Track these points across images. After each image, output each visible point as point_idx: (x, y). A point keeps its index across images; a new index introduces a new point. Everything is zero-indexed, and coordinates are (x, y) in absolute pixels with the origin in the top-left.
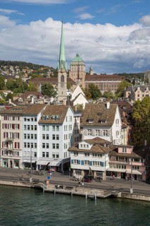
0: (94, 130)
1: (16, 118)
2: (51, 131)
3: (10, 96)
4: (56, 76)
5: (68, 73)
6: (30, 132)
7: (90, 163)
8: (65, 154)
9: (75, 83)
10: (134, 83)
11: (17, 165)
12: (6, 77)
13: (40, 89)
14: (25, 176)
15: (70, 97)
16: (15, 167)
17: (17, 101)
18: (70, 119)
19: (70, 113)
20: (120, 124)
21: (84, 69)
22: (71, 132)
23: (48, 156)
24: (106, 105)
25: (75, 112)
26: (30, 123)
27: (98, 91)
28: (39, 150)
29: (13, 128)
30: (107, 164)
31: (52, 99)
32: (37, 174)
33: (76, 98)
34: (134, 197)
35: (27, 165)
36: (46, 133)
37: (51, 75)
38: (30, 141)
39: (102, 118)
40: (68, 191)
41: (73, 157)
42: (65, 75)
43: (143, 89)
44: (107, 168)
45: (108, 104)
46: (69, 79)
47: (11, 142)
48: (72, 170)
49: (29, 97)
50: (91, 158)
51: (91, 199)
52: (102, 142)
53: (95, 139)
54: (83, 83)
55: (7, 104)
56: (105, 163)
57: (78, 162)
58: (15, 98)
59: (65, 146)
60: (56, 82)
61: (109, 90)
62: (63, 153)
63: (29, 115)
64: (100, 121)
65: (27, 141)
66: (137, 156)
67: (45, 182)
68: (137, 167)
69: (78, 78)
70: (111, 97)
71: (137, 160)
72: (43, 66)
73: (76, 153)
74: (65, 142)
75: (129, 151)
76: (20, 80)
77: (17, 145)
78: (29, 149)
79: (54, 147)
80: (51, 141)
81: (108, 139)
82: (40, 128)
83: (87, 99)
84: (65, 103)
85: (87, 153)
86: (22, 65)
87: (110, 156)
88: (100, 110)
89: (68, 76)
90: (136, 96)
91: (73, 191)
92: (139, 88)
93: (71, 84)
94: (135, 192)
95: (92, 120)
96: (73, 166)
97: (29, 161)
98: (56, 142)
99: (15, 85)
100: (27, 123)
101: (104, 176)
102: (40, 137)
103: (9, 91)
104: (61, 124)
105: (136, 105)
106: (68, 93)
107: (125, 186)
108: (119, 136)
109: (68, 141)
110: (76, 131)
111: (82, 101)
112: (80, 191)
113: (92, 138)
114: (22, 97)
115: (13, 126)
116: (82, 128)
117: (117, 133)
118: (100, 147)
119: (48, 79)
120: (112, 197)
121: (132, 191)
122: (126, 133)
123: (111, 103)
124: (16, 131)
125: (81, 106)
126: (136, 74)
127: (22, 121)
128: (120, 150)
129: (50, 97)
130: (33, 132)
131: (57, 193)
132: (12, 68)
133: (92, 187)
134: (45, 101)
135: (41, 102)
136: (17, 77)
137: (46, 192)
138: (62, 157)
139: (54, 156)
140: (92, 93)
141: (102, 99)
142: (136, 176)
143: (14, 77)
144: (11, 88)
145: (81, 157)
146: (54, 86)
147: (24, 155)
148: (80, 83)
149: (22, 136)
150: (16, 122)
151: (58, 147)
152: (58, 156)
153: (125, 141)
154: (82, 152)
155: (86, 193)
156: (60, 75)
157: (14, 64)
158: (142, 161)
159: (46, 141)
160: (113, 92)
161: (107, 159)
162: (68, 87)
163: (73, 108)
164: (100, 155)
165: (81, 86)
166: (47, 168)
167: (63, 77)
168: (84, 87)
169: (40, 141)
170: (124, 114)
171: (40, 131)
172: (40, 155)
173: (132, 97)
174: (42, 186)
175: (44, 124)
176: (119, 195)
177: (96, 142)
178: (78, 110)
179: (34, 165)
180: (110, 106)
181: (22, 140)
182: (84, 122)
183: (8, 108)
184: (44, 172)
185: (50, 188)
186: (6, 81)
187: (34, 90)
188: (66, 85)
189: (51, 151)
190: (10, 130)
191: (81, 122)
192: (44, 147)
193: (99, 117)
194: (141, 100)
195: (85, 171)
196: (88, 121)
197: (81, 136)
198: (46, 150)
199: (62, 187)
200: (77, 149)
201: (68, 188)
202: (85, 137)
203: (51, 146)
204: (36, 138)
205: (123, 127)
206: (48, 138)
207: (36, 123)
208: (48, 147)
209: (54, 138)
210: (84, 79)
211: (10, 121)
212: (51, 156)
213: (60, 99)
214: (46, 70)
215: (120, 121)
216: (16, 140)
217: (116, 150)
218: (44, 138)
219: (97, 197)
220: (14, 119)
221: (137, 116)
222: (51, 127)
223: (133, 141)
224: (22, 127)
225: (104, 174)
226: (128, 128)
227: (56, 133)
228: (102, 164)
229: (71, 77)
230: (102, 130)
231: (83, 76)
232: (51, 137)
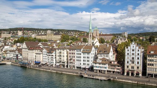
0: (102, 55)
1: (74, 51)
2: (86, 55)
3: (71, 43)
4: (88, 35)
5: (93, 34)
6: (79, 56)
7: (101, 67)
8: (92, 64)
9: (95, 37)
10: (118, 37)
11: (74, 67)
12: (70, 35)
13: (82, 40)
14: (77, 71)
15: (93, 43)
16: (73, 68)
17: (74, 44)
18: (93, 51)
19: (93, 48)
20: (112, 53)
21: (99, 32)
22: (94, 56)
23: (85, 64)
24: (107, 46)
25: (95, 48)
26: (79, 52)
27: (104, 40)
28: (82, 62)
29: (73, 54)
30: (107, 68)
31: (87, 44)
32: (81, 71)
33: (96, 43)
34: (118, 80)
35: (78, 67)
36: (84, 56)
38: (79, 59)
39: (106, 51)
40: (93, 77)
41: (94, 65)
42: (91, 34)
43: (121, 40)
44: (107, 69)
45: (108, 45)
46: (93, 36)
47: (72, 59)
48: (94, 70)
49: (78, 43)
50: (101, 65)
51: (101, 80)
52: (105, 59)
53: (103, 58)
54: (98, 37)
55: (70, 45)
56: (107, 67)
57: (96, 67)
58: (73, 43)
59: (92, 61)
60: (88, 37)
61: (108, 40)
62: (91, 63)
63: (78, 49)
64: (105, 52)
65: (78, 59)
66: (119, 65)
67: (84, 74)
68: (119, 69)
69: (96, 36)
70: (109, 43)
71: (119, 66)
72: (83, 31)
73: (96, 63)
75: (116, 63)
76: (75, 36)
77: (74, 60)
78: (78, 62)
79: (87, 61)
80: (86, 59)
81: (108, 58)
82: (82, 54)
83: (100, 43)
84: (91, 45)
85: (100, 64)
86: (76, 31)
88: (105, 47)
89: (92, 35)
90: (119, 42)
91: (94, 77)
92: (120, 39)
93: (93, 38)
94: (118, 78)
95: (102, 51)
96: (94, 68)
97: (78, 66)
98: (88, 59)
99: (73, 38)
100: (78, 52)
101: (106, 72)
102: (82, 57)
103: (71, 41)
104: (90, 53)
105: (118, 45)
106: (93, 41)
107: (114, 76)
108: (112, 57)
109: (93, 59)
110: (96, 55)
111: (98, 44)
112: (97, 77)
113: (101, 58)
114: (75, 43)
115: (73, 53)
116: (98, 54)
117: (111, 56)
118: (104, 61)
119: (85, 36)
120: (109, 80)
121: (117, 78)
122: (115, 56)
123: (109, 45)
124: (73, 55)
125: (97, 46)
126: (118, 34)
127: (76, 52)
128: (112, 63)
129: (86, 43)
130: (80, 56)
131: (89, 78)
132: (72, 33)
133: (102, 76)
134: (84, 44)
135: (83, 45)
136: (74, 35)
137: (85, 77)
138: (90, 65)
139: (87, 64)
140: (102, 41)
141: (105, 43)
142: (118, 72)
143: (73, 36)
144: (72, 40)
145: (98, 65)
146: (87, 39)
147: (77, 64)
148: (97, 37)
149: (76, 57)
150: (73, 52)
151: (89, 61)
152: (89, 65)
153: (114, 59)
154: (98, 63)
155: (99, 78)
156: (89, 34)
157: (73, 31)
158: (121, 67)
159: (84, 59)
160: (110, 41)
161: (107, 66)
162: (93, 39)
163: (95, 47)
164: (105, 64)
165: (97, 38)
166: (85, 69)
167: (91, 35)
168: (98, 39)
169: (82, 59)
170: (114, 49)
171: (82, 55)
172: (82, 64)
173: (117, 42)
175: (84, 53)
176: (112, 79)
177: (103, 59)
178: (96, 48)
179: (80, 67)
180: (109, 46)
181: (76, 59)
182: (99, 52)
183: (71, 47)
184: (84, 70)
185: (86, 76)
186: (70, 37)
187: (80, 40)
188: (92, 38)
189: (86, 62)
190: (71, 55)
191: (97, 52)
192: (84, 61)
193: (104, 50)
194: (120, 44)
195: (99, 70)
196: (100, 51)
197: (97, 57)
198: (84, 62)
199: (90, 76)
200: (96, 62)
201: (93, 76)
202: (99, 58)
203: (86, 61)
204: (81, 58)
205: (114, 54)
206: (85, 58)
207: (81, 52)
208: (85, 61)
209: (87, 58)
210: (98, 36)
211: (72, 52)
212: (86, 64)
213: (89, 43)
215: (112, 52)
216: (73, 59)
217: (111, 63)
218: (84, 58)
219: (104, 80)
220: (73, 51)
221: (119, 49)
222: (86, 54)
223: (117, 59)
224: (76, 54)
225: (106, 71)
226: (116, 54)
227: (88, 56)
228: (105, 68)
229: (93, 35)
230: (105, 55)
231: (98, 35)
232: (86, 57)
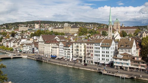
0: (124, 50)
1: (92, 44)
2: (105, 50)
3: (89, 36)
4: (108, 28)
5: (113, 26)
6: (97, 50)
7: (122, 63)
8: (111, 59)
9: (116, 30)
10: (142, 30)
11: (92, 63)
12: (88, 28)
13: (101, 33)
14: (95, 67)
15: (113, 36)
16: (91, 63)
17: (92, 38)
18: (114, 45)
19: (113, 42)
20: (136, 47)
21: (120, 25)
22: (114, 50)
23: (104, 60)
24: (129, 39)
25: (115, 42)
26: (97, 46)
27: (126, 33)
28: (101, 57)
29: (91, 48)
30: (130, 64)
31: (106, 37)
32: (100, 67)
33: (116, 36)
34: (142, 79)
35: (96, 63)
36: (103, 50)
37: (106, 27)
38: (97, 53)
39: (127, 45)
40: (113, 74)
41: (114, 60)
42: (112, 27)
43: (146, 33)
44: (130, 66)
45: (130, 39)
46: (113, 29)
47: (90, 54)
48: (114, 66)
49: (97, 36)
50: (122, 61)
51: (123, 78)
52: (127, 55)
53: (124, 53)
55: (88, 39)
56: (129, 64)
57: (117, 63)
58: (91, 37)
59: (111, 56)
60: (108, 30)
61: (131, 33)
62: (110, 59)
63: (96, 43)
64: (126, 46)
65: (96, 53)
66: (144, 61)
67: (103, 70)
68: (144, 66)
69: (117, 28)
70: (132, 36)
71: (143, 63)
72: (103, 24)
73: (116, 59)
74: (111, 54)
75: (140, 59)
76: (93, 29)
77: (92, 55)
78: (97, 57)
79: (107, 56)
80: (105, 54)
81: (130, 53)
82: (101, 48)
83: (121, 37)
84: (111, 39)
85: (121, 59)
86: (94, 24)
87: (131, 61)
88: (127, 41)
89: (113, 28)
90: (143, 35)
91: (115, 75)
92: (144, 32)
93: (114, 31)
94: (143, 77)
95: (123, 46)
96: (115, 64)
97: (97, 62)
98: (107, 54)
99: (91, 31)
100: (96, 46)
101: (128, 69)
102: (101, 52)
103: (89, 34)
104: (110, 47)
105: (142, 39)
106: (113, 35)
107: (137, 74)
108: (135, 52)
109: (113, 54)
110: (116, 50)
111: (118, 37)
112: (118, 75)
113: (123, 53)
114: (94, 36)
115: (90, 47)
116: (118, 49)
117: (134, 51)
118: (126, 57)
119: (105, 29)
120: (132, 78)
121: (141, 76)
122: (138, 51)
123: (131, 38)
124: (91, 49)
125: (118, 40)
126: (143, 26)
127: (94, 46)
128: (136, 59)
129: (105, 36)
130: (98, 50)
131: (108, 75)
132: (90, 25)
133: (123, 73)
134: (103, 38)
135: (102, 38)
136: (92, 28)
137: (103, 74)
138: (110, 61)
139: (107, 60)
140: (123, 34)
141: (127, 37)
142: (143, 70)
143: (91, 29)
144: (90, 33)
145: (118, 61)
146: (107, 32)
147: (95, 59)
148: (118, 30)
149: (94, 51)
150: (92, 46)
151: (108, 56)
152: (108, 60)
153: (138, 55)
154: (118, 59)
155: (120, 75)
156: (109, 27)
157: (91, 23)
158: (146, 64)
159: (103, 54)
160: (133, 34)
161: (130, 62)
162: (113, 32)
163: (115, 40)
164: (127, 60)
165: (118, 32)
166: (104, 64)
167: (110, 28)
168: (119, 32)
169: (101, 54)
170: (137, 43)
171: (101, 50)
172: (101, 59)
173: (141, 36)
174: (102, 71)
176: (135, 77)
177: (125, 55)
178: (117, 42)
179: (99, 63)
180: (131, 40)
181: (94, 53)
182: (120, 46)
183: (88, 40)
184: (103, 66)
185: (105, 72)
186: (88, 30)
187: (99, 33)
188: (112, 31)
189: (105, 58)
190: (89, 49)
191: (118, 46)
192: (103, 56)
193: (126, 44)
194: (145, 37)
195: (120, 66)
196: (121, 46)
197: (118, 52)
198: (103, 57)
199: (110, 73)
200: (116, 57)
201: (112, 73)
202: (120, 53)
203: (105, 56)
204: (99, 52)
205: (137, 49)
206: (104, 52)
207: (100, 47)
208: (104, 56)
209: (107, 53)
210: (119, 29)
211: (89, 46)
212: (105, 60)
213: (109, 37)
214: (104, 25)
215: (136, 46)
216: (91, 53)
217: (134, 58)
218: (103, 52)
219: (125, 78)
220: (91, 45)
221: (143, 44)
222: (105, 48)
223: (141, 55)
224: (94, 48)
225: (128, 68)
226: (139, 49)
227: (107, 50)
228: (127, 64)
229: (114, 28)
230: (127, 50)
231: (119, 27)
232: (105, 52)
